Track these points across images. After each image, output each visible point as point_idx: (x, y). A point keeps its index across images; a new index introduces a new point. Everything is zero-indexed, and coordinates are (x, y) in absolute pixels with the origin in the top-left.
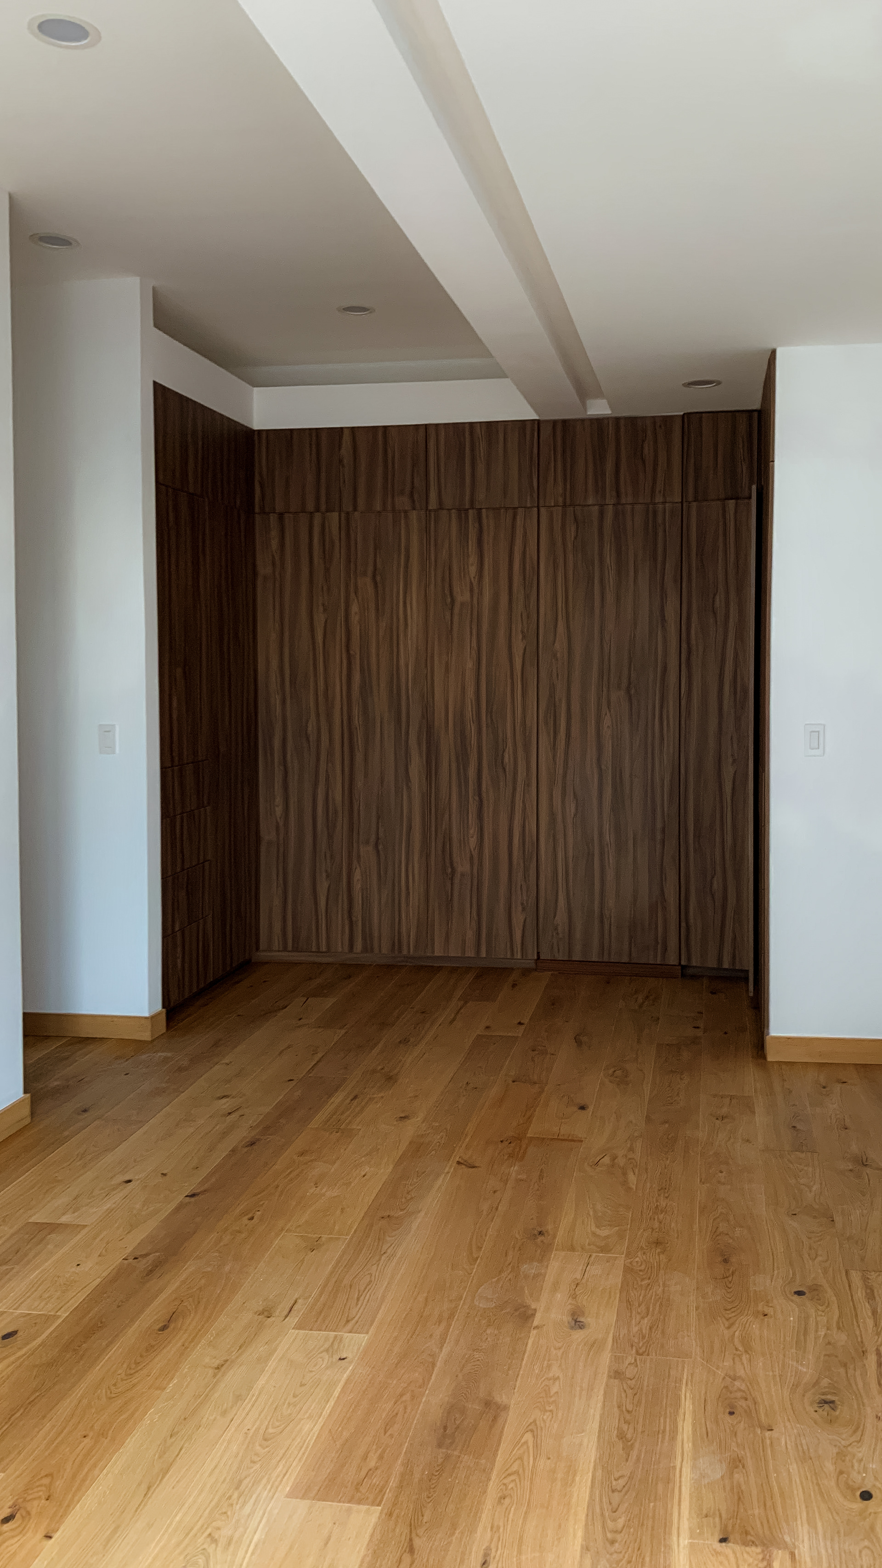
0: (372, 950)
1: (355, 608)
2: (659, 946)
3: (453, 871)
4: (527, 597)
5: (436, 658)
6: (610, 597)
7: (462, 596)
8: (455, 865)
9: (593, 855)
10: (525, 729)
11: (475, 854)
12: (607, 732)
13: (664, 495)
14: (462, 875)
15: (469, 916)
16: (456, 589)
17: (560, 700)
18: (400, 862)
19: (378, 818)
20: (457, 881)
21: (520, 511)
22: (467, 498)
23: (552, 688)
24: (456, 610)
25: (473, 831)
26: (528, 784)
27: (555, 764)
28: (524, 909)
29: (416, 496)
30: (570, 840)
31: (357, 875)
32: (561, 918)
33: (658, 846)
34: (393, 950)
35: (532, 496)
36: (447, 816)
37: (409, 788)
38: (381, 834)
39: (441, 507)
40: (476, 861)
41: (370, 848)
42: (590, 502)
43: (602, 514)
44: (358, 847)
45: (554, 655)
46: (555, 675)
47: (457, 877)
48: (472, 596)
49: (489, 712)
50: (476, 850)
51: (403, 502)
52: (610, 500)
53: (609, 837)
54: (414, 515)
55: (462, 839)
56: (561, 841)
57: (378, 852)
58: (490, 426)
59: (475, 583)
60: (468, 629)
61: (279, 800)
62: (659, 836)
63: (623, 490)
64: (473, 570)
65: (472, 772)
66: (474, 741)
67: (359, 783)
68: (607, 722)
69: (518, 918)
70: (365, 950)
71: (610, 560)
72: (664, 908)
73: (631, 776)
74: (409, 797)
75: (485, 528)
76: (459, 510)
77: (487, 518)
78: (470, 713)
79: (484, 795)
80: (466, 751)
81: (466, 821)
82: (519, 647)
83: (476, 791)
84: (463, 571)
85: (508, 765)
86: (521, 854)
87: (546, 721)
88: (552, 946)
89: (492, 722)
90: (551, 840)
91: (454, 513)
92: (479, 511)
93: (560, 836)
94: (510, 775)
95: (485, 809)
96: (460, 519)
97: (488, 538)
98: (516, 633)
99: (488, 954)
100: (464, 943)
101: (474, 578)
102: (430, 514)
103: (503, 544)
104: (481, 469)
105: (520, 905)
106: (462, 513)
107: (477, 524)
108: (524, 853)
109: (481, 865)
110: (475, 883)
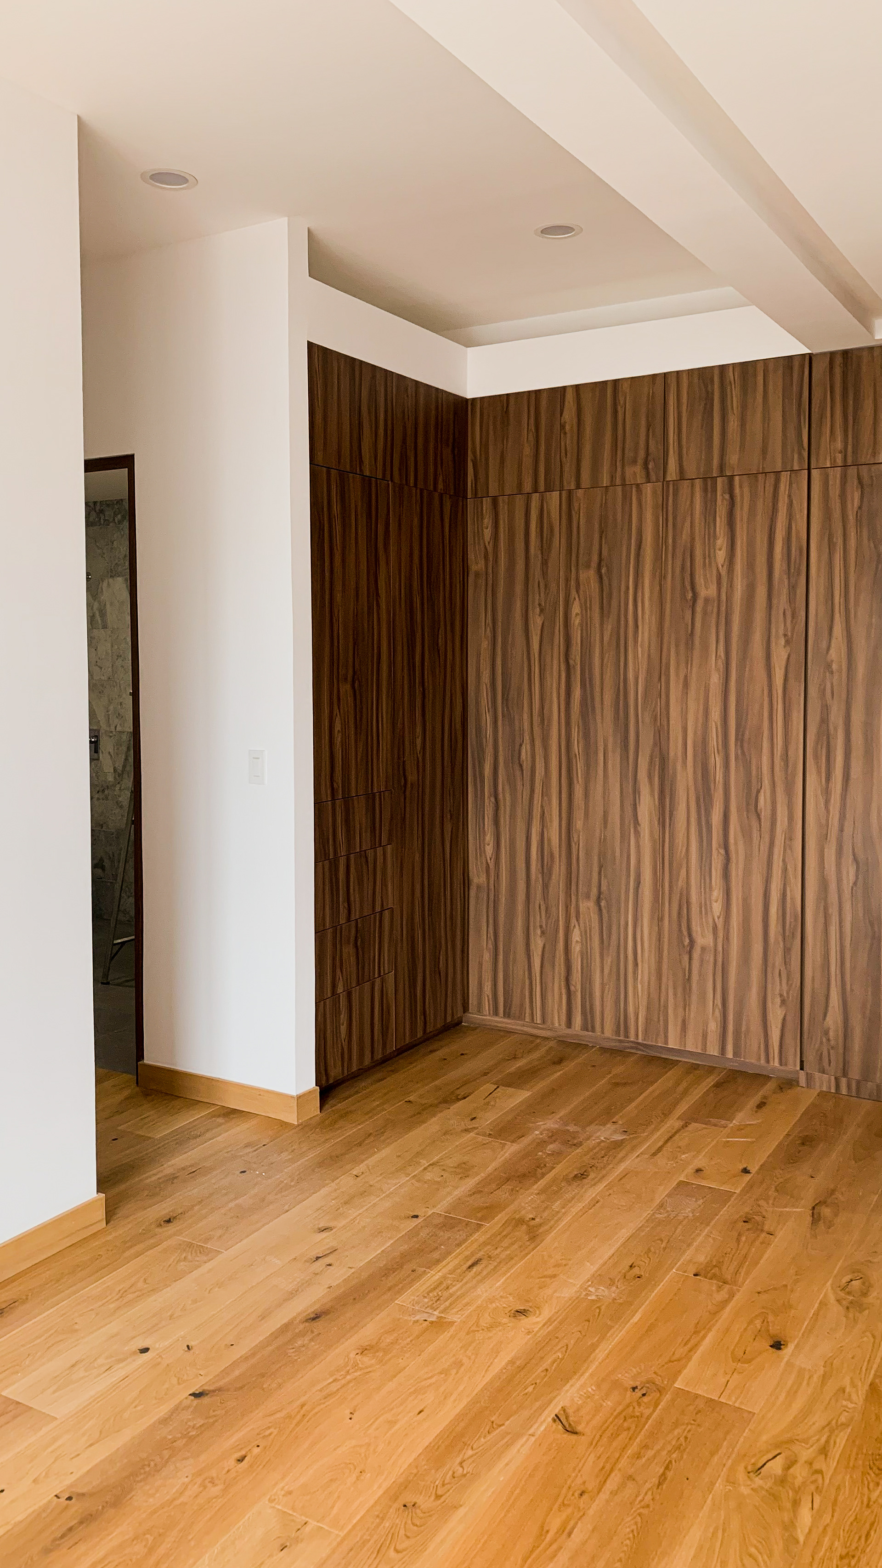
0: (593, 1030)
1: (576, 609)
3: (692, 942)
4: (793, 588)
5: (673, 670)
7: (707, 590)
8: (694, 935)
10: (785, 764)
11: (720, 924)
14: (703, 949)
16: (700, 580)
17: (836, 729)
18: (627, 925)
19: (601, 867)
20: (696, 955)
21: (785, 477)
22: (715, 465)
23: (825, 709)
24: (699, 608)
25: (717, 893)
26: (789, 838)
28: (783, 1002)
29: (651, 465)
31: (576, 936)
32: (833, 1020)
34: (618, 1033)
35: (800, 454)
36: (684, 872)
37: (637, 833)
38: (604, 888)
39: (682, 476)
40: (721, 934)
41: (591, 904)
42: (880, 458)
44: (577, 901)
45: (829, 666)
46: (829, 695)
47: (697, 951)
48: (719, 590)
49: (740, 739)
50: (721, 919)
51: (634, 473)
54: (648, 489)
55: (703, 902)
57: (600, 910)
58: (746, 368)
59: (724, 572)
61: (489, 838)
64: (721, 556)
65: (716, 818)
66: (719, 777)
67: (579, 824)
69: (776, 1014)
70: (585, 1028)
74: (638, 847)
75: (738, 499)
76: (705, 479)
77: (741, 487)
78: (714, 740)
79: (732, 848)
80: (709, 789)
81: (708, 881)
82: (780, 655)
83: (722, 842)
84: (709, 556)
85: (763, 810)
86: (780, 929)
87: (816, 757)
88: (821, 1054)
89: (743, 753)
90: (821, 914)
91: (698, 483)
92: (731, 478)
93: (834, 911)
94: (766, 824)
95: (733, 867)
96: (705, 490)
97: (741, 514)
98: (777, 637)
99: (736, 1054)
100: (705, 1036)
101: (722, 566)
102: (668, 487)
103: (761, 521)
104: (733, 424)
105: (778, 996)
106: (709, 483)
107: (727, 496)
108: (784, 929)
109: (727, 938)
110: (720, 961)
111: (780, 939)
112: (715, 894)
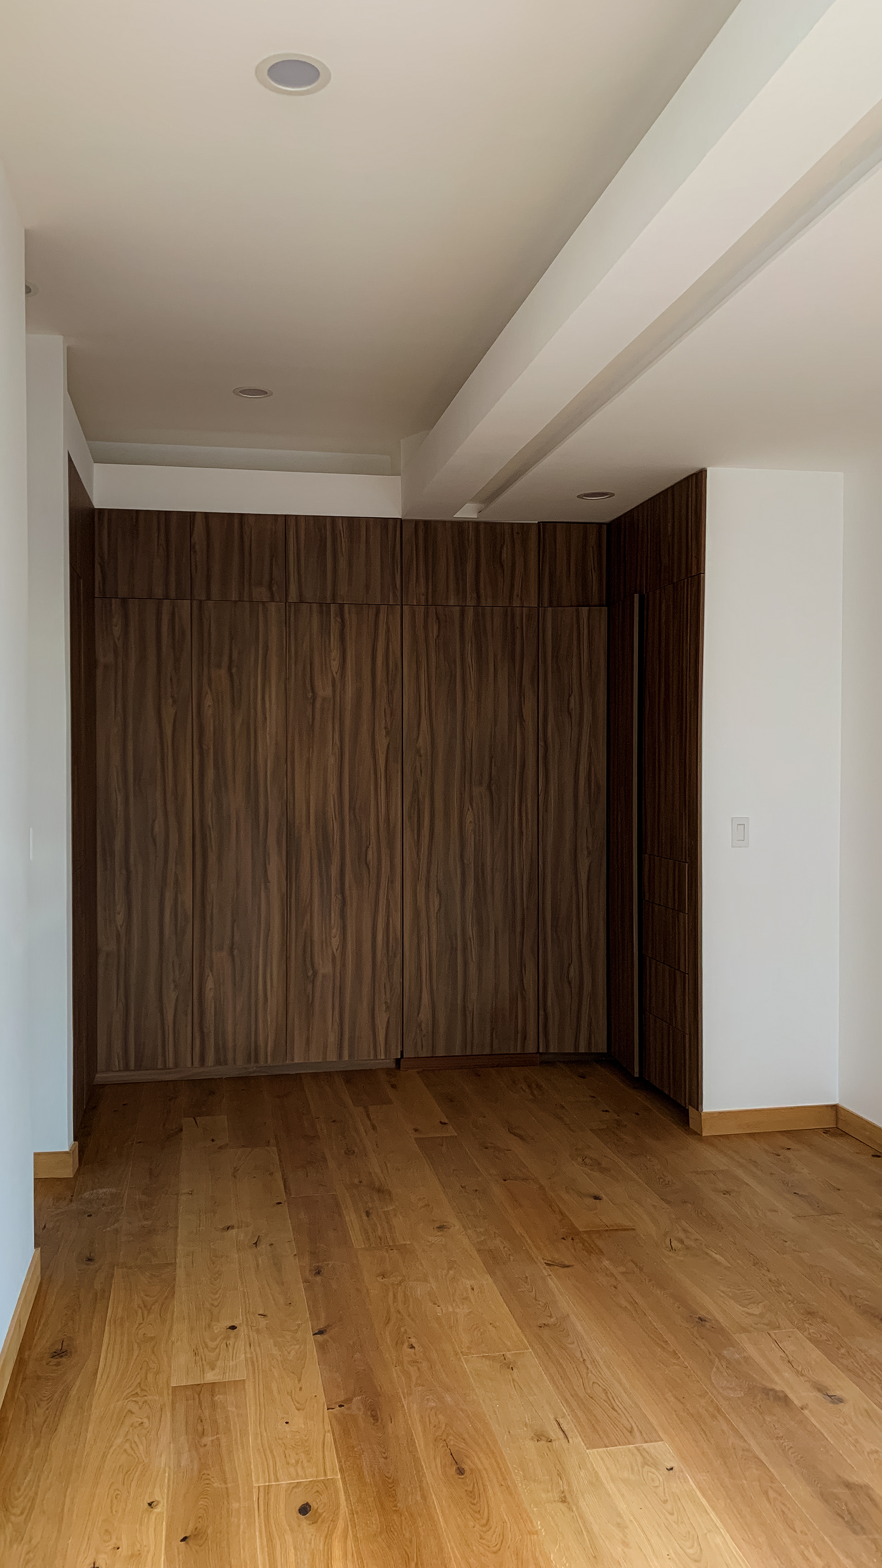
0: (226, 1062)
1: (208, 702)
2: (519, 1035)
3: (315, 974)
4: (390, 693)
5: (296, 754)
6: (471, 696)
7: (324, 691)
8: (316, 967)
9: (456, 950)
10: (388, 825)
11: (338, 955)
12: (469, 827)
13: (521, 599)
14: (324, 977)
15: (331, 1020)
16: (318, 684)
17: (424, 796)
18: (257, 967)
19: (234, 921)
20: (318, 983)
21: (383, 609)
22: (329, 594)
23: (416, 783)
24: (318, 705)
26: (391, 881)
27: (419, 859)
28: (388, 1008)
29: (275, 588)
30: (434, 937)
31: (210, 984)
32: (425, 1015)
33: (519, 937)
34: (249, 1061)
35: (394, 593)
36: (308, 916)
37: (267, 888)
38: (237, 939)
39: (301, 600)
40: (338, 963)
41: (225, 954)
42: (452, 603)
43: (463, 614)
44: (211, 953)
45: (418, 751)
46: (418, 772)
47: (319, 978)
48: (334, 691)
49: (352, 808)
50: (339, 950)
51: (261, 593)
52: (471, 602)
53: (471, 931)
54: (272, 607)
55: (324, 939)
56: (425, 938)
57: (233, 957)
58: (352, 522)
59: (337, 678)
60: (330, 725)
61: (120, 907)
62: (518, 927)
63: (482, 591)
64: (335, 665)
66: (337, 837)
67: (212, 886)
68: (469, 817)
69: (382, 1018)
71: (470, 660)
72: (524, 998)
73: (492, 869)
75: (348, 623)
76: (321, 604)
77: (349, 613)
78: (332, 810)
79: (347, 893)
80: (328, 849)
81: (328, 921)
82: (382, 743)
83: (339, 890)
84: (325, 665)
85: (371, 863)
86: (385, 951)
87: (410, 817)
88: (416, 1043)
89: (356, 818)
90: (415, 936)
91: (315, 607)
92: (341, 606)
93: (424, 932)
94: (373, 873)
95: (348, 908)
96: (321, 612)
97: (351, 634)
98: (380, 730)
99: (350, 1057)
100: (325, 1047)
101: (336, 673)
102: (290, 606)
103: (366, 641)
104: (343, 564)
105: (384, 1004)
106: (324, 607)
107: (339, 620)
108: (388, 951)
109: (344, 965)
110: (338, 984)
111: (385, 958)
112: (334, 931)
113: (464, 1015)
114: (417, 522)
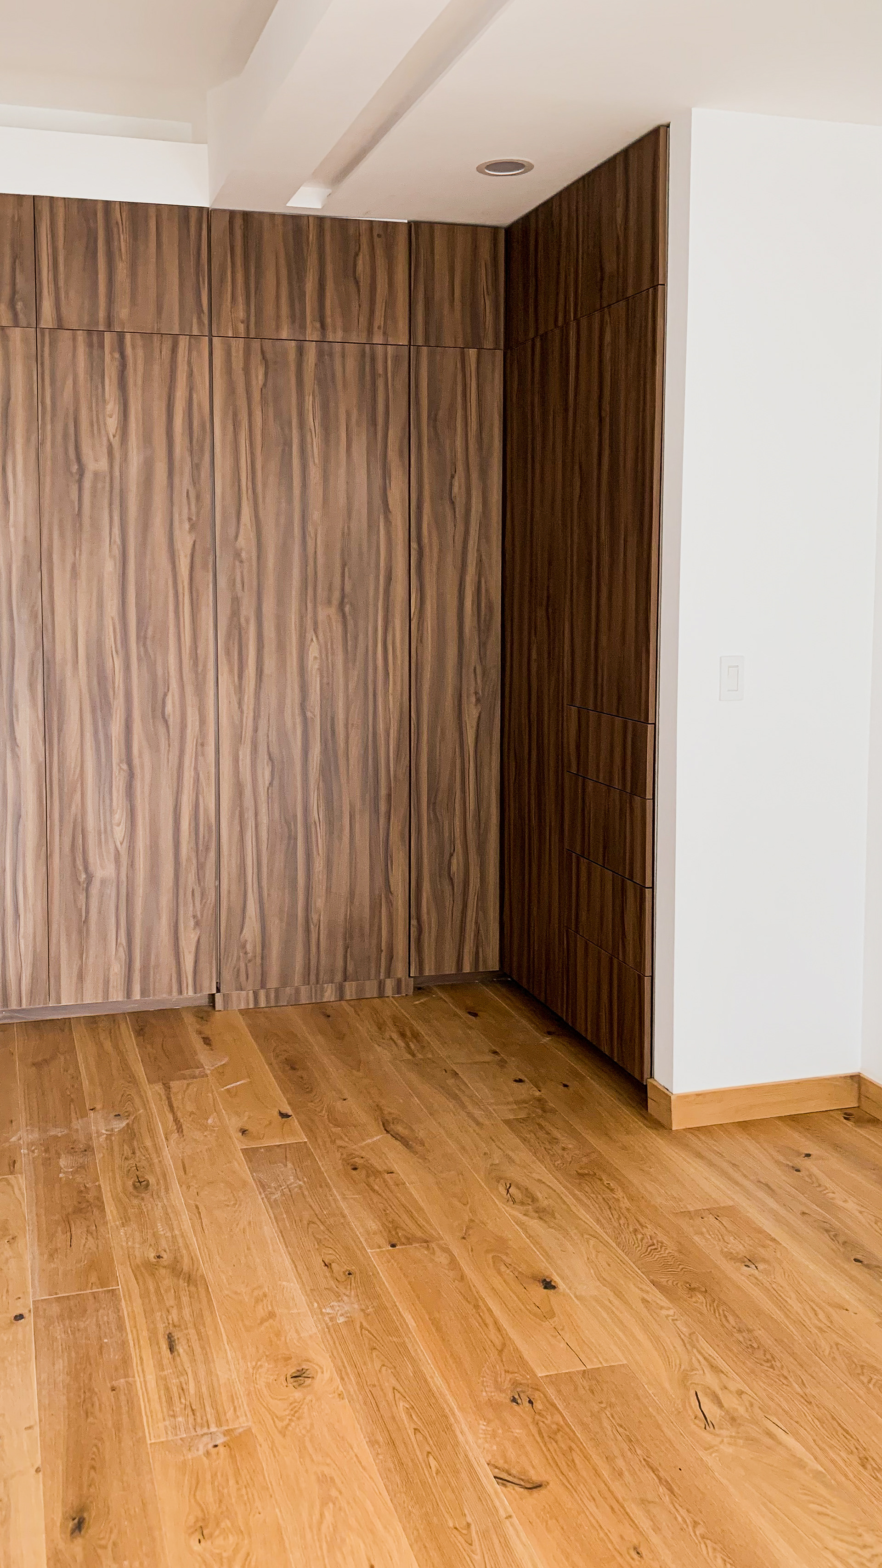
2: (383, 954)
3: (90, 878)
4: (195, 467)
5: (55, 557)
6: (315, 474)
7: (96, 462)
8: (91, 868)
9: (296, 839)
10: (197, 662)
11: (123, 850)
12: (313, 667)
13: (385, 334)
14: (104, 881)
16: (87, 452)
17: (247, 621)
20: (95, 890)
21: (183, 342)
22: (102, 314)
23: (236, 601)
24: (87, 484)
25: (120, 816)
27: (242, 712)
28: (197, 924)
29: (19, 306)
30: (264, 819)
32: (251, 932)
33: (382, 821)
35: (200, 320)
36: (78, 796)
37: (15, 756)
39: (60, 325)
40: (124, 861)
42: (284, 335)
43: (300, 352)
45: (237, 555)
46: (239, 585)
47: (96, 884)
48: (111, 463)
49: (140, 637)
50: (125, 844)
52: (312, 333)
53: (317, 813)
54: (16, 334)
55: (102, 829)
56: (251, 823)
58: (136, 211)
59: (116, 442)
62: (383, 808)
63: (329, 322)
64: (112, 424)
66: (118, 681)
68: (313, 651)
69: (189, 939)
71: (313, 422)
72: (390, 903)
73: (346, 726)
74: (18, 771)
75: (130, 360)
76: (89, 332)
77: (133, 347)
78: (110, 640)
79: (136, 761)
80: (106, 696)
81: (108, 801)
82: (184, 541)
83: (124, 757)
84: (97, 424)
85: (171, 717)
86: (193, 844)
87: (228, 653)
88: (238, 970)
89: (146, 651)
90: (236, 821)
91: (81, 337)
92: (121, 336)
93: (250, 815)
94: (175, 732)
95: (138, 784)
96: (90, 345)
97: (134, 379)
98: (181, 522)
99: (144, 992)
100: (107, 982)
101: (114, 436)
102: (43, 335)
103: (158, 389)
104: (122, 271)
105: (192, 918)
106: (94, 336)
107: (117, 355)
108: (197, 844)
109: (132, 864)
110: (123, 891)
111: (193, 855)
112: (117, 817)
113: (308, 931)
114: (232, 214)
